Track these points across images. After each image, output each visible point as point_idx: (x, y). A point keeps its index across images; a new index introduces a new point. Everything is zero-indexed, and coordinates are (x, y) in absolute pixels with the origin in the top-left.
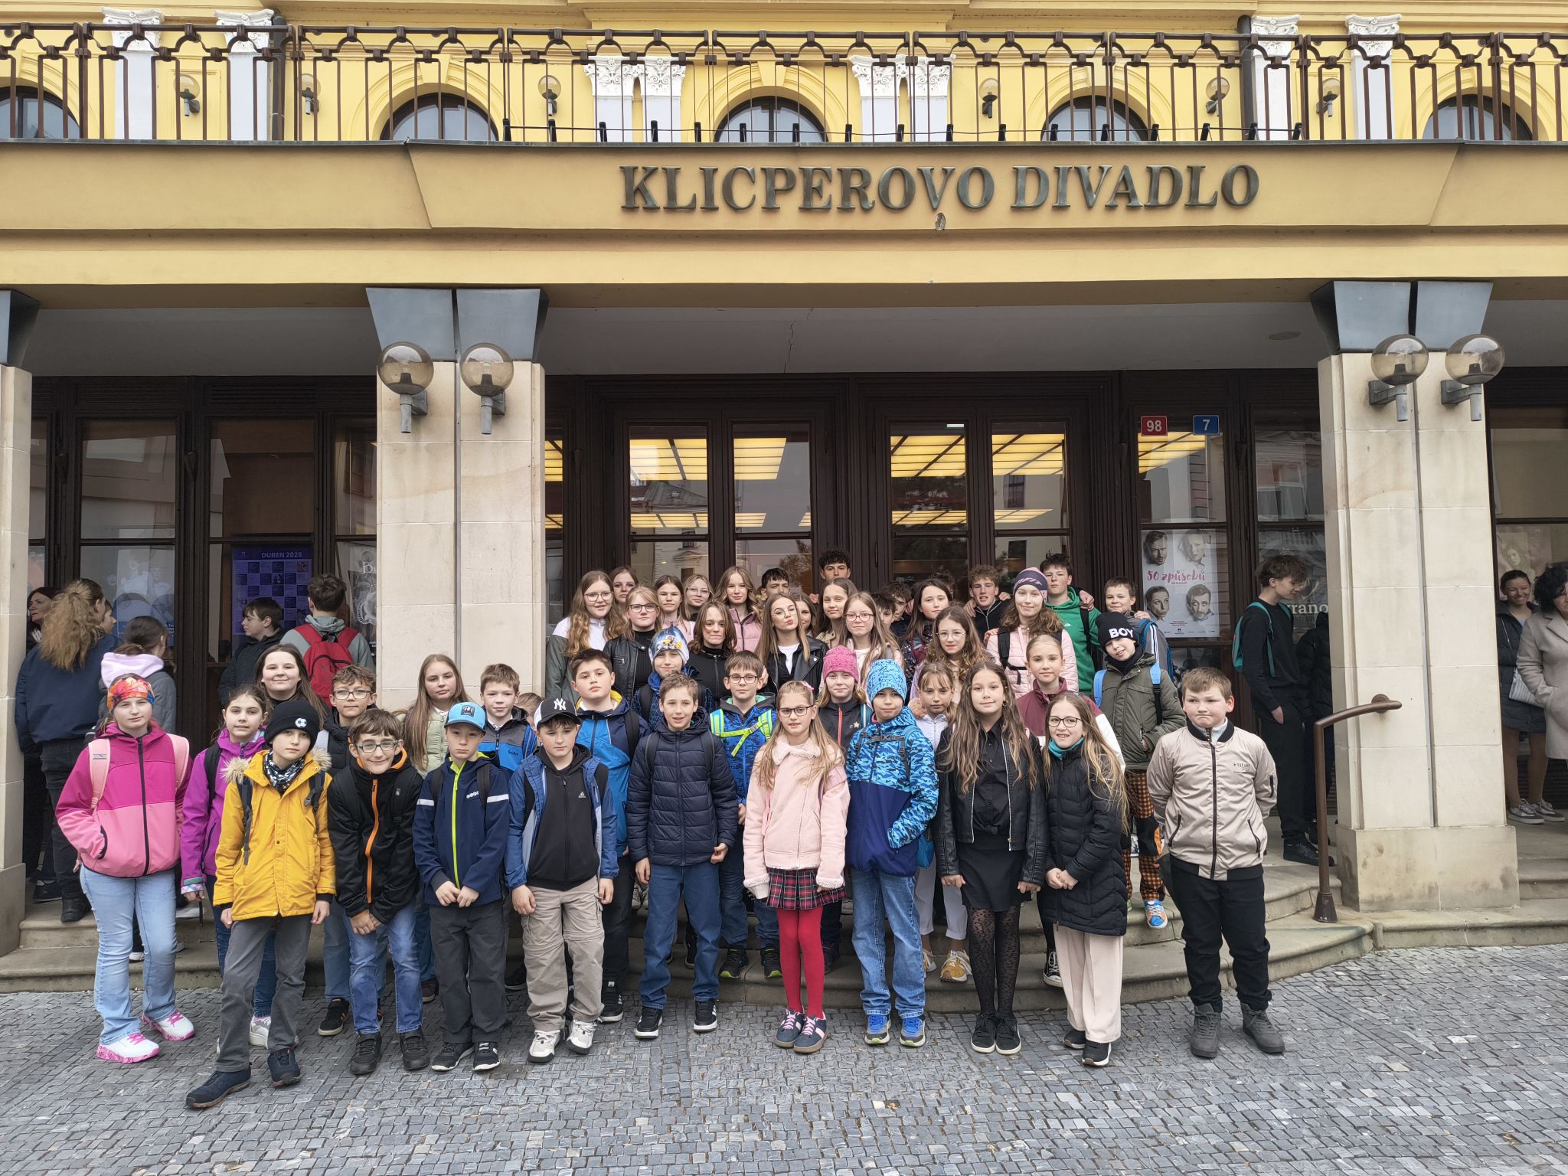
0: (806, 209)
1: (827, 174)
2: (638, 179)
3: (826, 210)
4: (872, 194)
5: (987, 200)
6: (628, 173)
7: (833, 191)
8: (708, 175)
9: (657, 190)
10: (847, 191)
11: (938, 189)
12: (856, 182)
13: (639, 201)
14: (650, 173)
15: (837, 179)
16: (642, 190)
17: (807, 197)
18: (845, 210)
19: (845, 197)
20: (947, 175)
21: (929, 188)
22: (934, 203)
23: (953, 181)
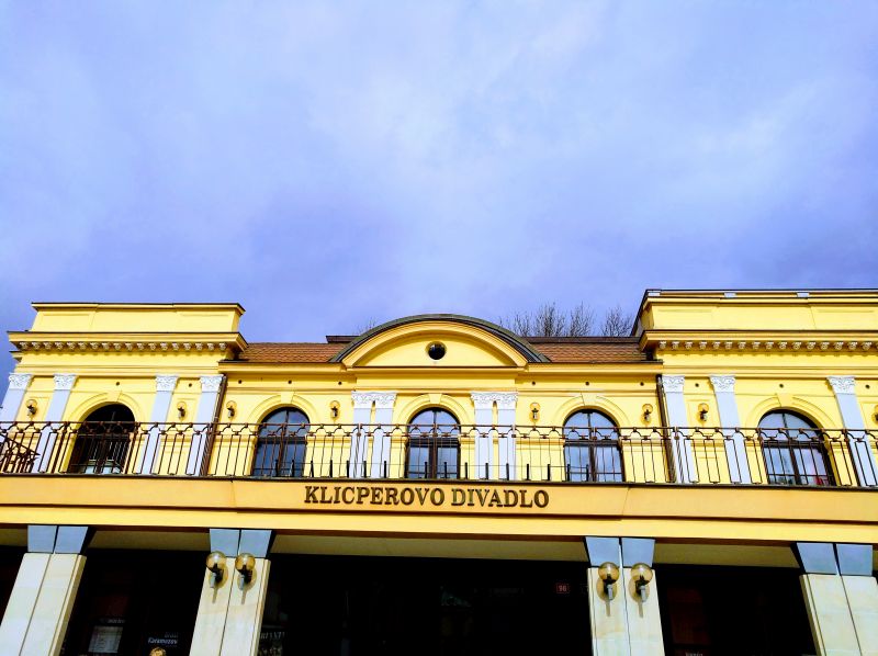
0: (373, 502)
1: (381, 490)
2: (312, 490)
3: (380, 502)
4: (398, 497)
5: (442, 500)
6: (308, 488)
7: (383, 496)
8: (337, 489)
9: (318, 494)
10: (389, 496)
11: (423, 496)
12: (392, 493)
13: (311, 499)
14: (316, 488)
15: (385, 491)
16: (312, 495)
17: (373, 498)
18: (388, 503)
19: (388, 498)
20: (427, 490)
21: (420, 495)
22: (422, 501)
23: (430, 492)
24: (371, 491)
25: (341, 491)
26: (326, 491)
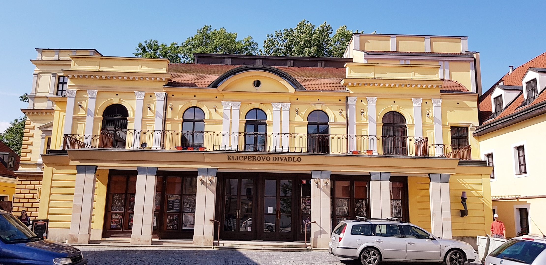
0: (248, 160)
1: (251, 157)
2: (229, 156)
3: (251, 160)
4: (256, 159)
5: (270, 160)
6: (228, 156)
7: (252, 158)
8: (237, 156)
9: (231, 158)
10: (253, 158)
11: (264, 158)
12: (254, 157)
13: (229, 159)
14: (231, 156)
15: (252, 157)
16: (230, 158)
17: (249, 159)
18: (253, 160)
19: (253, 159)
20: (265, 157)
21: (263, 158)
22: (263, 160)
23: (266, 158)
24: (248, 157)
25: (238, 157)
26: (234, 157)
